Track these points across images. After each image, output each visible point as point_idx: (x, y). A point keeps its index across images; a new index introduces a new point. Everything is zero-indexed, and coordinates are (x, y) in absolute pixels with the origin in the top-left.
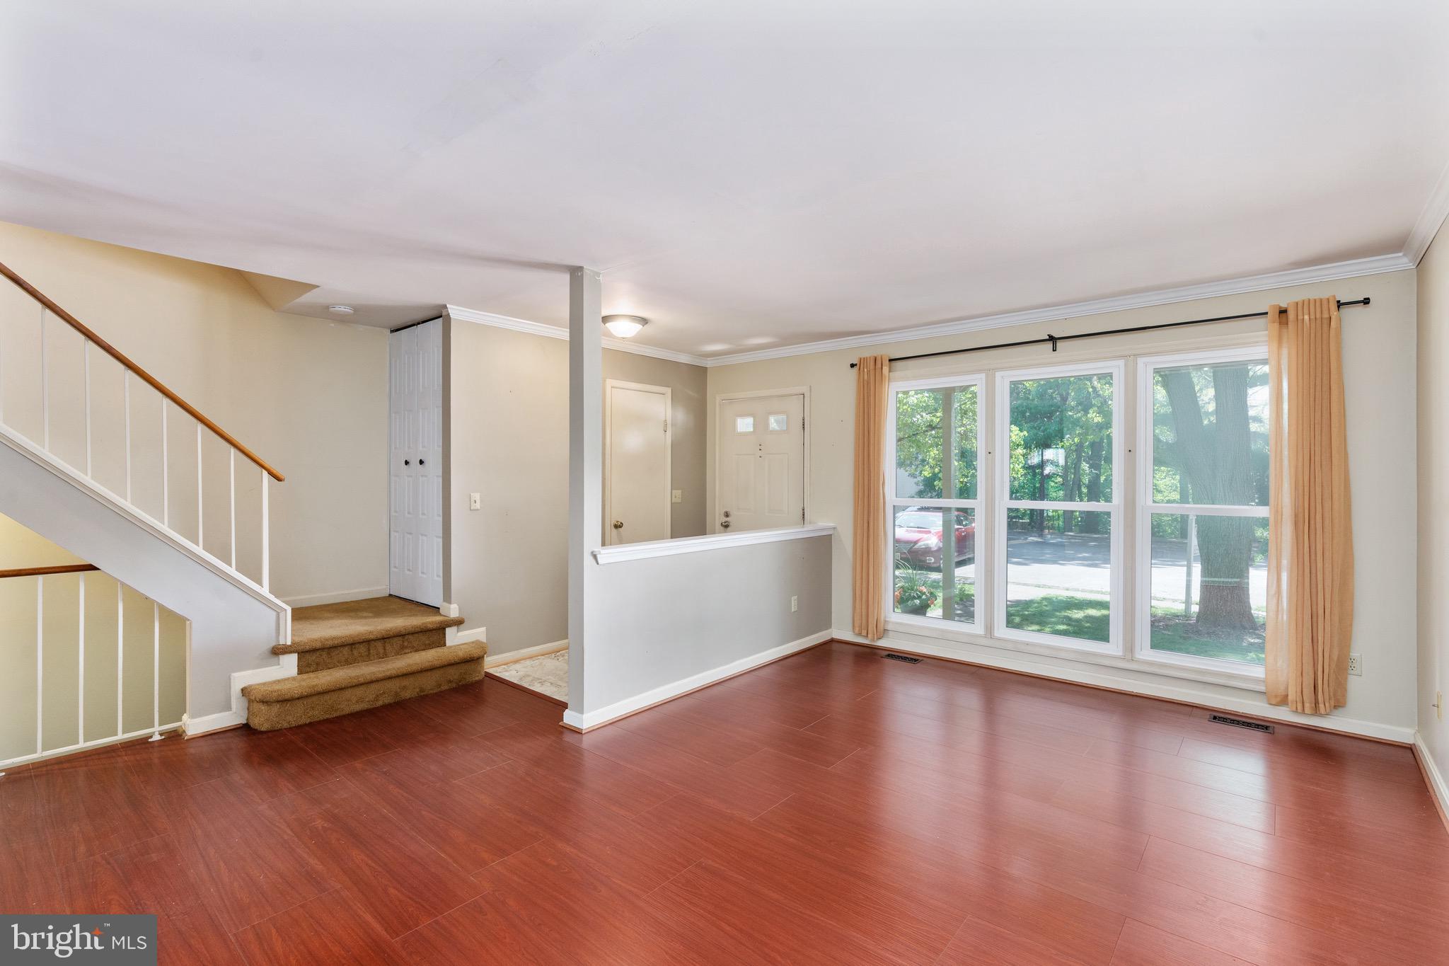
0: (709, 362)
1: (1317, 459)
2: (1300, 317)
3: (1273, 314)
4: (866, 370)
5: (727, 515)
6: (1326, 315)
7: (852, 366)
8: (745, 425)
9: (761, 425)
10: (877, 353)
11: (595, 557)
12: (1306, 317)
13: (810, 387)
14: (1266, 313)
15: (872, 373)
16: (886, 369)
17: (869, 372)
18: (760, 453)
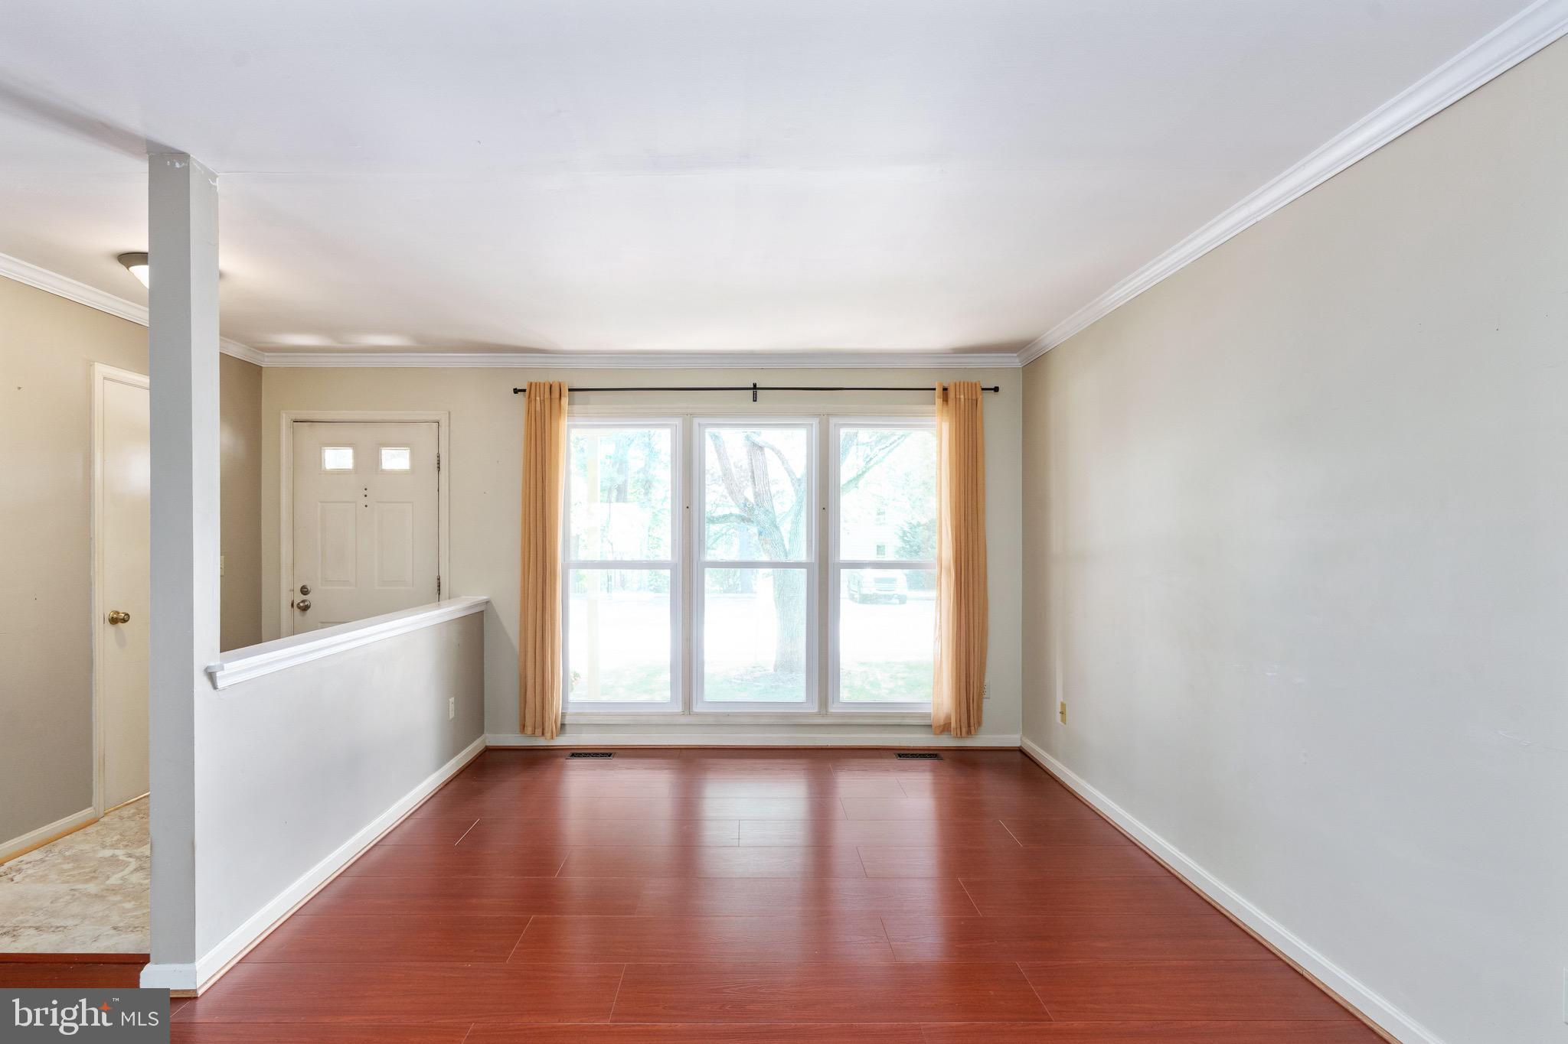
0: (266, 360)
1: (970, 518)
2: (958, 396)
3: (938, 392)
4: (538, 398)
5: (304, 591)
6: (974, 398)
7: (516, 391)
8: (338, 458)
9: (368, 461)
10: (553, 378)
11: (211, 676)
12: (962, 397)
13: (449, 413)
14: (934, 389)
15: (547, 403)
16: (565, 401)
17: (543, 402)
18: (365, 501)
